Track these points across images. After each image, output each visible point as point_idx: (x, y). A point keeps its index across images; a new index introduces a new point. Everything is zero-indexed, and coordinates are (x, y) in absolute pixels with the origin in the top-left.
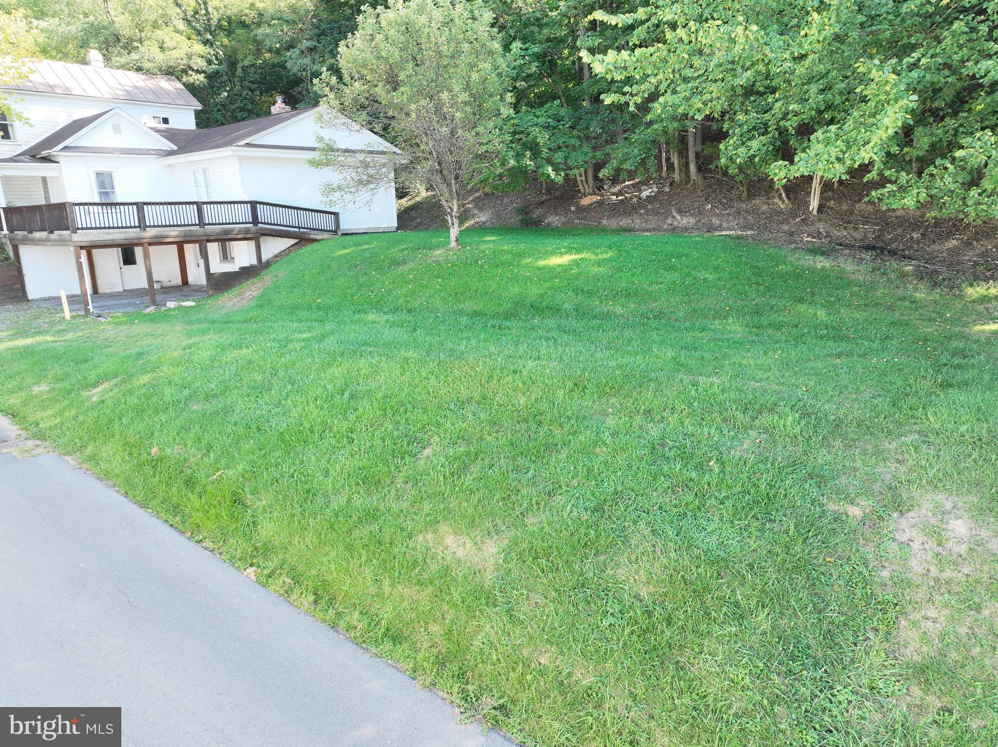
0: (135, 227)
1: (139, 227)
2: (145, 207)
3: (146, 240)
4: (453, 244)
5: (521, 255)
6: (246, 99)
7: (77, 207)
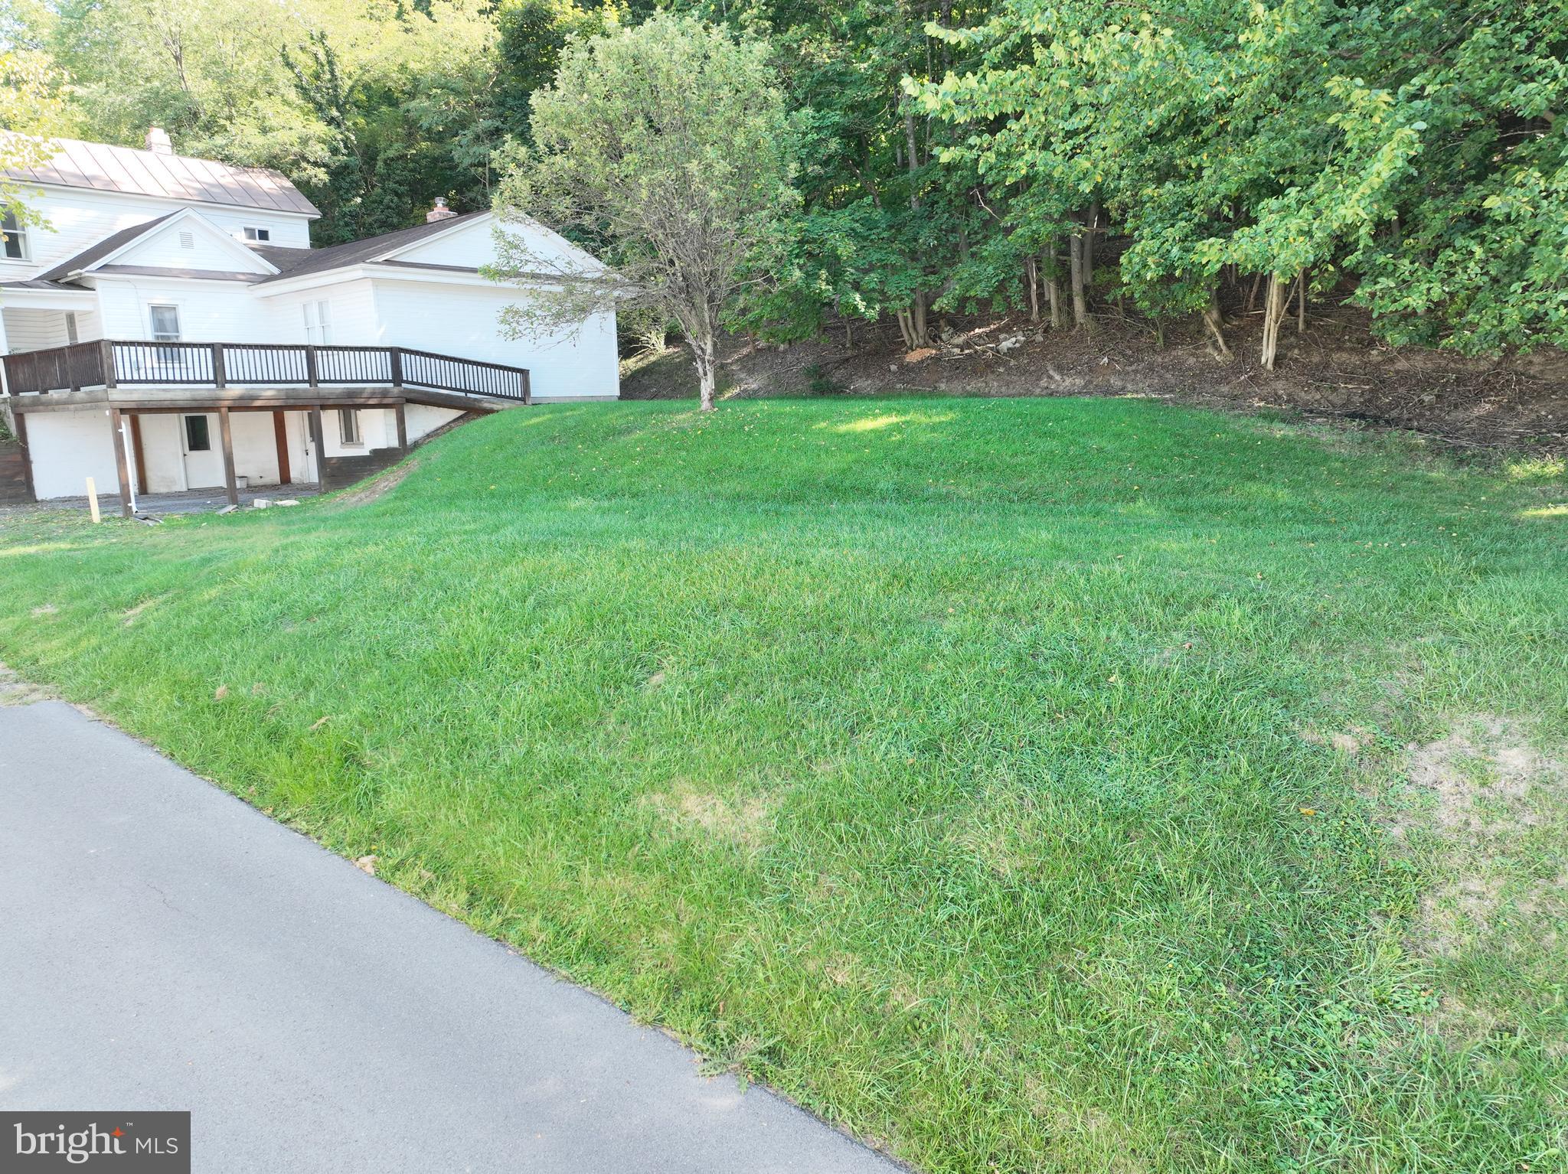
0: (208, 382)
1: (215, 381)
2: (225, 351)
3: (227, 403)
4: (705, 404)
5: (812, 418)
6: (389, 207)
7: (118, 348)
